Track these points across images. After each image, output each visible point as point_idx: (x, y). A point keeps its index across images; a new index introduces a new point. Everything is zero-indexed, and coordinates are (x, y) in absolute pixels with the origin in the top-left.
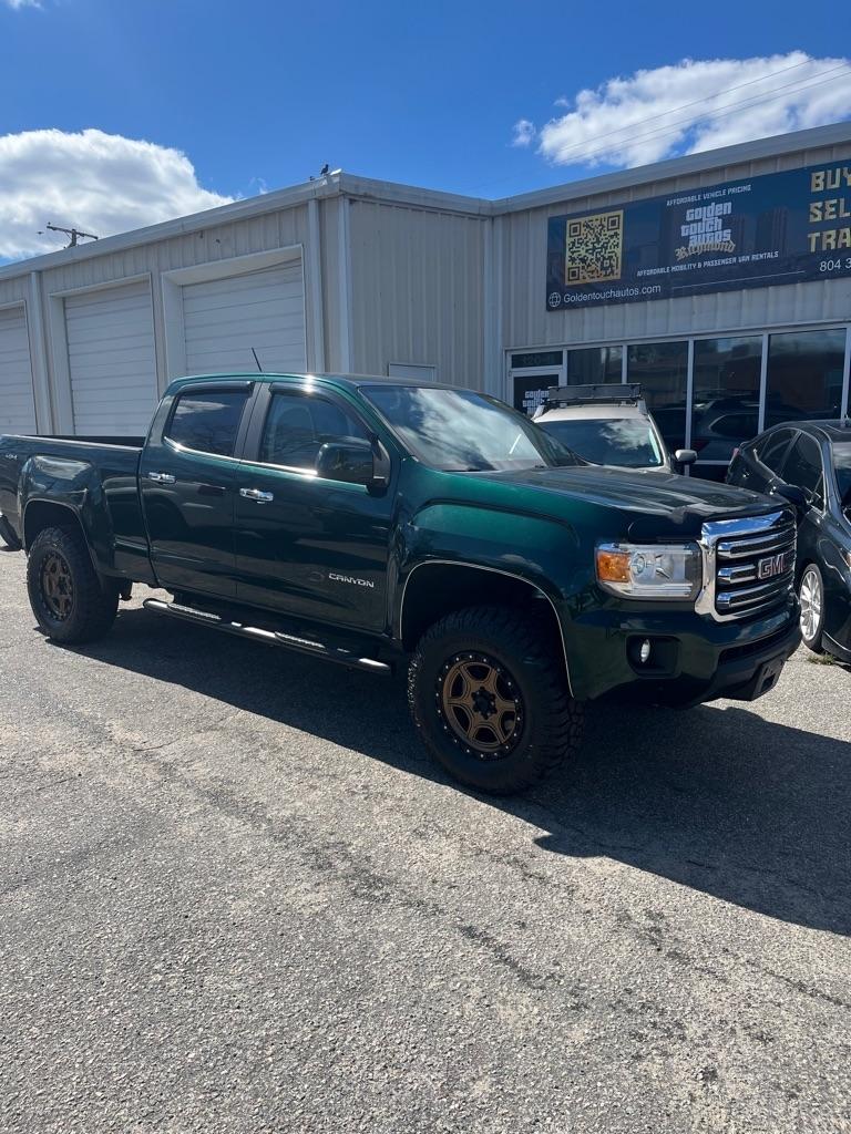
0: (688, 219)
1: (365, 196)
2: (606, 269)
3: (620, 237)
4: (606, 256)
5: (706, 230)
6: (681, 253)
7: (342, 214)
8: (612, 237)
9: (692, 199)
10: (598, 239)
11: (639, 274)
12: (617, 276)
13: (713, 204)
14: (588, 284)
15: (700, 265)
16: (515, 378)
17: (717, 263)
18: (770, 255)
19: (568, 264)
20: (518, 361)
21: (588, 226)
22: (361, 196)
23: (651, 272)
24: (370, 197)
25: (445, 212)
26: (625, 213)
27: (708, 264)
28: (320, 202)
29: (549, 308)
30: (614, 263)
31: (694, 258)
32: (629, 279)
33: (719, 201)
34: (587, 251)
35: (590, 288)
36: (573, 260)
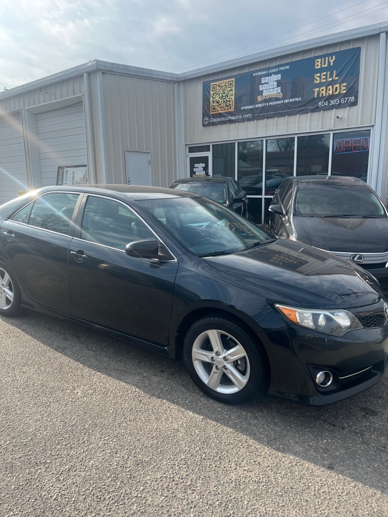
0: (262, 82)
1: (110, 71)
2: (228, 106)
3: (234, 91)
4: (228, 100)
5: (270, 87)
6: (259, 98)
7: (98, 79)
8: (230, 91)
9: (264, 73)
10: (224, 92)
11: (242, 108)
12: (232, 110)
13: (273, 75)
14: (220, 114)
15: (268, 104)
16: (190, 158)
17: (275, 103)
18: (297, 99)
19: (212, 104)
20: (192, 150)
21: (219, 86)
22: (108, 71)
23: (247, 107)
24: (113, 71)
25: (154, 79)
26: (235, 80)
27: (271, 103)
28: (89, 74)
29: (204, 125)
30: (231, 103)
31: (265, 101)
32: (238, 111)
33: (276, 73)
34: (219, 98)
35: (220, 115)
36: (213, 102)
